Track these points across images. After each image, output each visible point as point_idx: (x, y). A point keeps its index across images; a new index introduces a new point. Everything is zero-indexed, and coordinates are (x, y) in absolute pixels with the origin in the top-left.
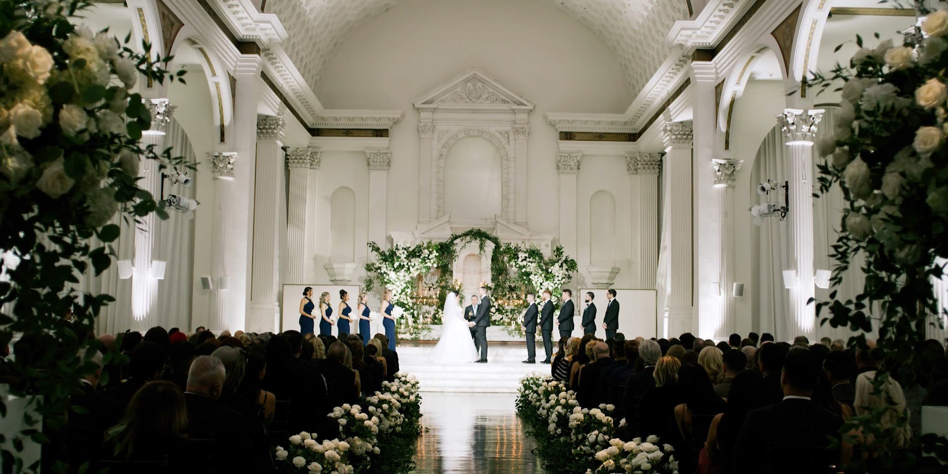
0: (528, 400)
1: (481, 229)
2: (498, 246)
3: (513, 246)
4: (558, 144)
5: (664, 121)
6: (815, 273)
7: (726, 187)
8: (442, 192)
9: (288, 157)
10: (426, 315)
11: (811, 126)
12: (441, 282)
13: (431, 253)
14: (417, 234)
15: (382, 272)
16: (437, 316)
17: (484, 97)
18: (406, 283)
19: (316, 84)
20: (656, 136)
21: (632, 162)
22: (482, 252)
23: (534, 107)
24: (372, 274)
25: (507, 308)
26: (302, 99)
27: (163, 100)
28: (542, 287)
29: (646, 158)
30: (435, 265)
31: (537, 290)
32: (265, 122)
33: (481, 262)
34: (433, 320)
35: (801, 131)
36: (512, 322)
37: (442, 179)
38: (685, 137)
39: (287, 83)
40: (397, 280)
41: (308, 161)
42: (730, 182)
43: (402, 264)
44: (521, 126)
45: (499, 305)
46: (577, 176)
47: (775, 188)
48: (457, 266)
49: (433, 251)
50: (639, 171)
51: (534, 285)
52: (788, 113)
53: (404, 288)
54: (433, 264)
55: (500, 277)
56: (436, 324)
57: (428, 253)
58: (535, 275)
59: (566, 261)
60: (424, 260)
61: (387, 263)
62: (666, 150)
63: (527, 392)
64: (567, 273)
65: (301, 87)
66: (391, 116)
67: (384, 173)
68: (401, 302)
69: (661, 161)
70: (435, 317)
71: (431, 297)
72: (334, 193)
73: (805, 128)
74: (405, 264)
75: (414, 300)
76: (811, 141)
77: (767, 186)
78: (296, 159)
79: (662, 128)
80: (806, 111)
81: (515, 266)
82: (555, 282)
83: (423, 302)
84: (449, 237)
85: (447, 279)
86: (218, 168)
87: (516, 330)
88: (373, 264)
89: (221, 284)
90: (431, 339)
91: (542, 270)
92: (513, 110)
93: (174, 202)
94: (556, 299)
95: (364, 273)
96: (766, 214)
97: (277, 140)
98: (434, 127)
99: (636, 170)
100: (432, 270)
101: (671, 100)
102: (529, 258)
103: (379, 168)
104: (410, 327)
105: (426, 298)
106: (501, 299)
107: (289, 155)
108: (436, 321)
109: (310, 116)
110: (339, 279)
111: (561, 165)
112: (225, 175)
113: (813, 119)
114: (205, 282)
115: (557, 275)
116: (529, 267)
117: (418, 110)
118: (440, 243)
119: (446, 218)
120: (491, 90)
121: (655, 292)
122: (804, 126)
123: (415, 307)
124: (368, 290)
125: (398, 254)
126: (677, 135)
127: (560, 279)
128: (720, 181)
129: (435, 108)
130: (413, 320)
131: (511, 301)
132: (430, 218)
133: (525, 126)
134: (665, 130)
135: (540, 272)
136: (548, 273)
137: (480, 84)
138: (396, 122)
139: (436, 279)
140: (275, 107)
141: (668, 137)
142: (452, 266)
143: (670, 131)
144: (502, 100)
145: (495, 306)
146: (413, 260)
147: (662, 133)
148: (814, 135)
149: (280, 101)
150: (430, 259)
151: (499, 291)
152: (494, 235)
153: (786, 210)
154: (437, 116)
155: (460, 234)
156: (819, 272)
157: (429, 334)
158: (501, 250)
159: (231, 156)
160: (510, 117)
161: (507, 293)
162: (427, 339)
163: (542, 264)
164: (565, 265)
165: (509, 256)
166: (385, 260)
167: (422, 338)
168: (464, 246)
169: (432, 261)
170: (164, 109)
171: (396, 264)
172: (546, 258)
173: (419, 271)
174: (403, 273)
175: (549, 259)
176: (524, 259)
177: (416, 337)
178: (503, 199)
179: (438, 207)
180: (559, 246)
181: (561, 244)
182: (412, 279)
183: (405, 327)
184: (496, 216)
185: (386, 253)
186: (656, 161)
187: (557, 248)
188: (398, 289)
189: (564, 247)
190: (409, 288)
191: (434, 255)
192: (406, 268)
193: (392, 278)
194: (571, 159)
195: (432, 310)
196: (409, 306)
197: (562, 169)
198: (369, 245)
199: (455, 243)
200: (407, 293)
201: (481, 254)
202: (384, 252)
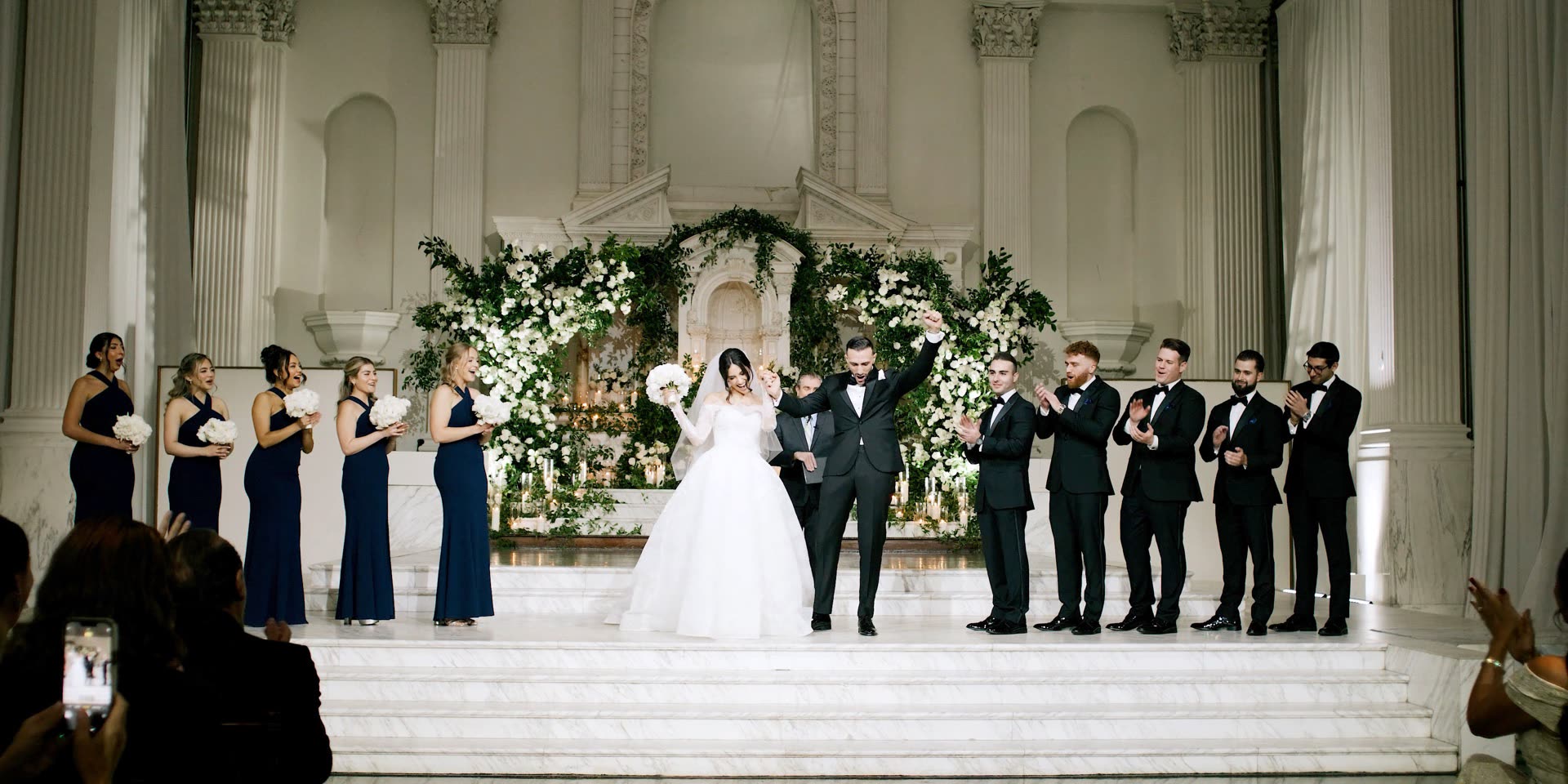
1: (761, 211)
2: (808, 261)
8: (645, 109)
10: (600, 459)
12: (643, 365)
13: (613, 271)
14: (573, 224)
15: (465, 327)
16: (632, 461)
18: (536, 363)
21: (1187, 25)
22: (764, 273)
24: (435, 338)
28: (949, 373)
29: (1228, 13)
30: (626, 309)
33: (760, 308)
34: (620, 476)
37: (645, 72)
40: (509, 353)
41: (258, 16)
43: (525, 303)
46: (1030, 64)
48: (689, 318)
49: (618, 264)
50: (1210, 50)
53: (532, 378)
54: (618, 305)
55: (816, 352)
56: (630, 486)
57: (605, 271)
59: (1018, 297)
60: (591, 294)
61: (479, 302)
64: (1022, 332)
67: (478, 54)
68: (521, 422)
69: (1272, 20)
70: (624, 466)
71: (613, 408)
72: (335, 114)
74: (534, 303)
75: (565, 417)
78: (219, 8)
81: (869, 309)
82: (987, 358)
83: (589, 424)
84: (666, 232)
85: (659, 355)
88: (438, 306)
90: (614, 533)
95: (416, 338)
99: (1197, 48)
100: (616, 329)
102: (911, 286)
103: (462, 34)
104: (549, 496)
105: (601, 411)
108: (628, 477)
111: (986, 32)
115: (994, 335)
116: (912, 314)
118: (641, 246)
119: (656, 180)
123: (566, 437)
124: (423, 385)
125: (512, 275)
130: (558, 473)
132: (611, 183)
136: (967, 330)
139: (629, 357)
142: (674, 319)
146: (557, 293)
150: (609, 290)
152: (797, 225)
155: (698, 224)
157: (608, 516)
158: (819, 269)
162: (600, 533)
163: (949, 305)
164: (1018, 312)
166: (474, 294)
167: (584, 531)
168: (711, 259)
169: (616, 296)
171: (508, 304)
172: (960, 289)
173: (576, 328)
174: (528, 331)
175: (968, 290)
176: (896, 288)
177: (568, 526)
178: (821, 130)
179: (635, 151)
180: (997, 253)
181: (1002, 249)
182: (556, 352)
183: (535, 497)
184: (804, 173)
185: (478, 271)
186: (1257, 19)
187: (992, 259)
188: (514, 380)
189: (1010, 256)
190: (548, 380)
191: (621, 277)
192: (537, 316)
193: (494, 348)
194: (1015, 16)
195: (617, 445)
196: (546, 431)
197: (990, 45)
198: (424, 247)
199: (685, 250)
200: (541, 394)
201: (761, 283)
202: (470, 269)
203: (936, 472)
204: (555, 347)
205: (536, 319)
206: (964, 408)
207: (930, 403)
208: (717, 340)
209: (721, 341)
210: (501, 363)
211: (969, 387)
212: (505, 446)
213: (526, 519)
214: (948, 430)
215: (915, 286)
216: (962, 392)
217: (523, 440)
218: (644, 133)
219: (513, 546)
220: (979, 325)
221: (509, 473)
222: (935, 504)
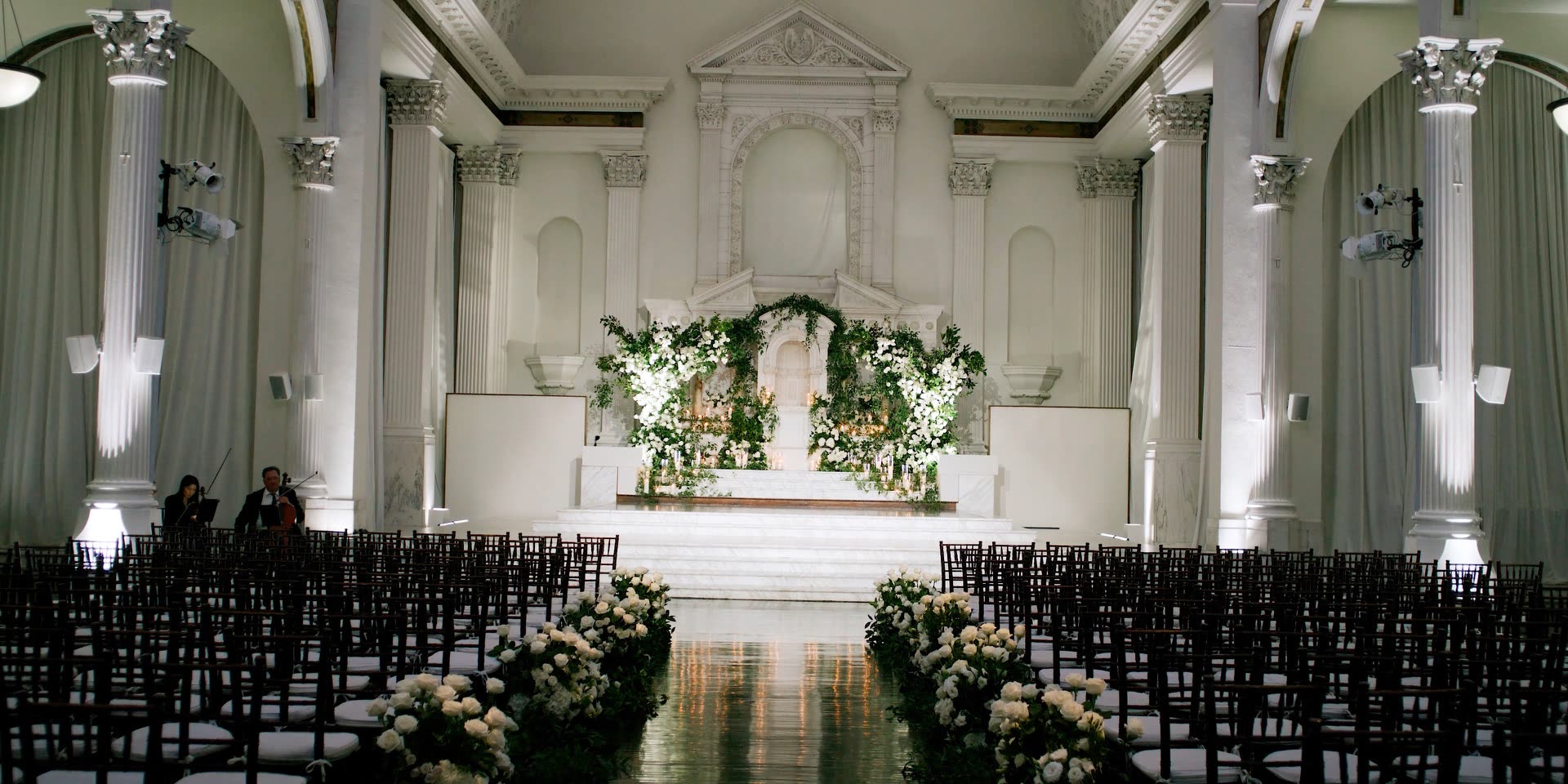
0: (891, 625)
1: (810, 296)
2: (840, 327)
3: (867, 325)
4: (951, 141)
5: (1150, 95)
6: (1476, 372)
7: (1278, 210)
8: (740, 228)
9: (460, 162)
10: (708, 451)
11: (1473, 73)
12: (736, 392)
13: (717, 337)
14: (693, 303)
15: (628, 371)
16: (728, 452)
17: (817, 54)
18: (671, 393)
19: (510, 29)
20: (1134, 125)
21: (1087, 175)
22: (811, 337)
23: (909, 74)
24: (609, 376)
25: (855, 439)
26: (482, 53)
27: (158, 12)
28: (920, 401)
29: (1112, 168)
30: (725, 360)
31: (911, 406)
32: (407, 91)
33: (808, 356)
34: (721, 461)
35: (1454, 84)
36: (865, 465)
37: (739, 204)
38: (1191, 123)
39: (450, 18)
40: (654, 387)
41: (497, 170)
42: (1285, 201)
43: (664, 357)
44: (885, 109)
45: (841, 434)
46: (985, 200)
47: (1392, 201)
48: (764, 362)
49: (720, 333)
50: (1100, 192)
51: (906, 397)
52: (1428, 45)
53: (668, 402)
54: (720, 358)
55: (843, 384)
56: (727, 468)
57: (712, 338)
58: (907, 379)
59: (964, 355)
60: (704, 351)
61: (637, 355)
62: (1154, 149)
63: (889, 609)
64: (965, 376)
65: (477, 29)
66: (647, 88)
67: (634, 193)
68: (661, 428)
69: (1140, 173)
70: (723, 455)
71: (717, 419)
72: (544, 229)
73: (1461, 77)
74: (670, 357)
75: (687, 424)
76: (1473, 103)
77: (1376, 197)
78: (474, 166)
79: (1146, 107)
80: (1464, 43)
81: (871, 362)
82: (943, 393)
83: (702, 428)
84: (751, 309)
85: (746, 386)
86: (303, 166)
87: (871, 479)
88: (612, 357)
89: (307, 388)
90: (716, 496)
91: (920, 370)
92: (871, 79)
93: (189, 223)
94: (945, 423)
95: (596, 374)
96: (1373, 254)
97: (431, 124)
98: (725, 109)
99: (1093, 189)
100: (719, 370)
101: (1166, 53)
102: (897, 348)
103: (624, 182)
104: (677, 473)
105: (709, 420)
106: (845, 424)
107: (462, 159)
108: (725, 462)
109: (498, 87)
110: (552, 385)
111: (959, 179)
112: (316, 182)
113: (1478, 58)
114: (277, 385)
115: (947, 378)
116: (897, 365)
117: (697, 78)
118: (734, 320)
119: (746, 275)
120: (829, 42)
121: (1127, 411)
122: (1459, 74)
123: (688, 437)
124: (602, 405)
125: (656, 339)
126: (1175, 118)
127: (954, 387)
128: (1266, 200)
129: (727, 75)
130: (683, 459)
131: (864, 426)
132: (718, 275)
133: (893, 109)
134: (1153, 111)
135: (917, 374)
136: (930, 375)
137: (809, 31)
138: (657, 99)
139: (727, 387)
140: (425, 62)
141: (1158, 123)
142: (756, 362)
143: (1163, 111)
144: (850, 60)
145: (833, 437)
146: (683, 350)
147: (1147, 117)
148: (1478, 92)
149: (435, 51)
150: (714, 349)
151: (842, 409)
152: (833, 306)
153: (1414, 245)
154: (732, 89)
155: (771, 304)
156: (1486, 370)
157: (712, 486)
158: (846, 333)
159: (327, 144)
160: (863, 91)
161: (857, 412)
162: (706, 495)
163: (920, 359)
164: (962, 363)
165: (859, 344)
166: (633, 351)
167: (698, 494)
168: (778, 327)
169: (719, 353)
170: (161, 32)
171: (654, 358)
172: (928, 350)
173: (694, 372)
174: (666, 374)
175: (932, 349)
176: (888, 349)
177: (688, 491)
178: (850, 242)
179: (733, 255)
180: (951, 327)
181: (956, 324)
182: (682, 386)
183: (669, 474)
184: (838, 271)
185: (635, 336)
186: (1131, 172)
187: (948, 331)
188: (657, 403)
189: (960, 329)
190: (677, 403)
191: (722, 341)
192: (671, 364)
193: (646, 384)
194: (976, 169)
195: (720, 441)
196: (676, 434)
197: (959, 188)
198: (603, 322)
199: (763, 321)
200: (673, 411)
201: (809, 342)
202: (631, 335)
203: (909, 461)
204: (682, 384)
205: (671, 367)
207: (908, 419)
208: (782, 376)
209: (785, 377)
210: (649, 393)
212: (652, 443)
213: (664, 486)
215: (900, 348)
216: (927, 413)
217: (662, 439)
218: (739, 243)
219: (657, 502)
220: (938, 373)
221: (654, 459)
222: (908, 481)
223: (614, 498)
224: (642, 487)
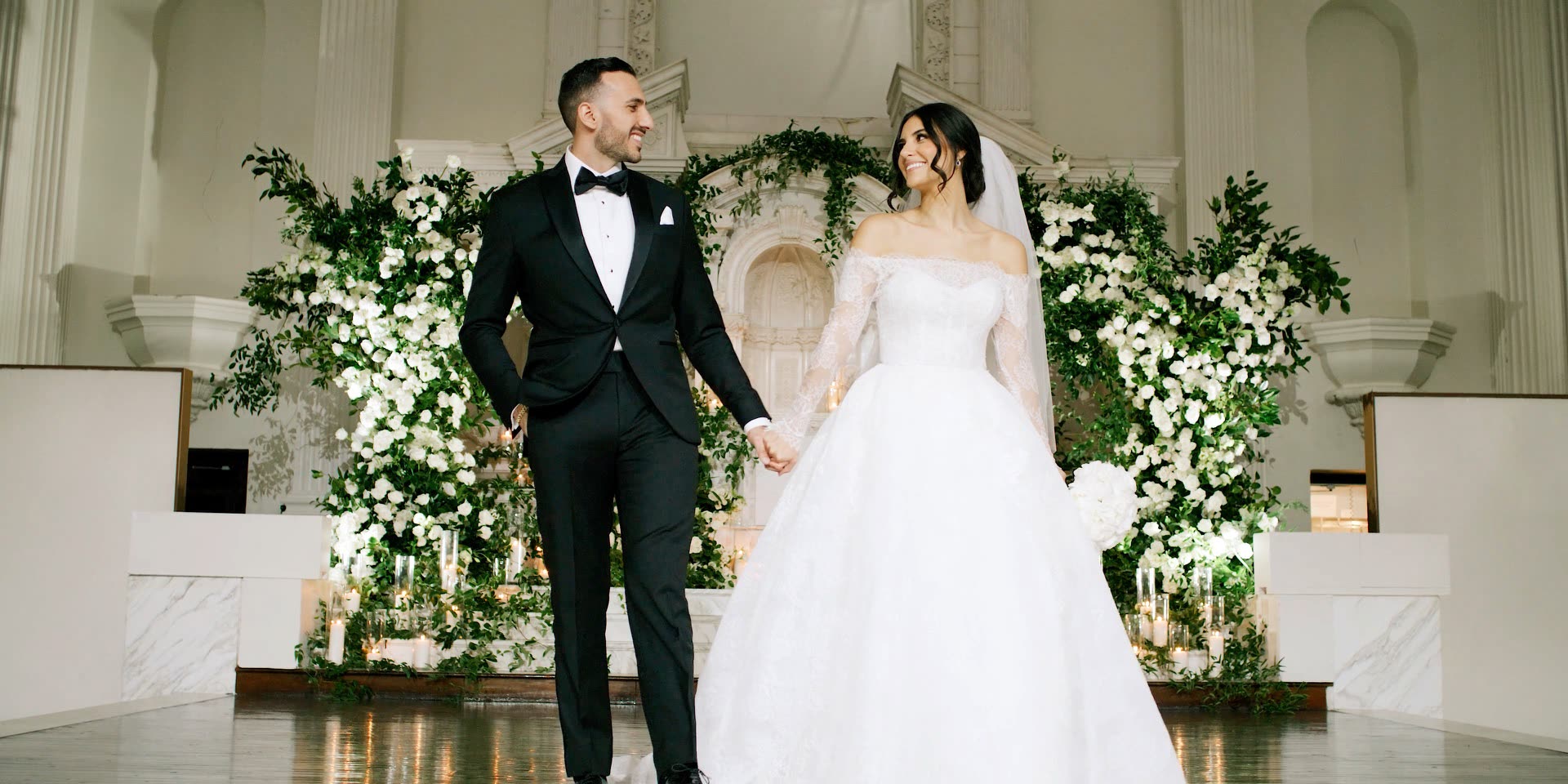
15: (320, 302)
18: (441, 363)
22: (838, 229)
28: (1168, 383)
40: (392, 345)
43: (421, 258)
53: (433, 389)
58: (1130, 319)
59: (1279, 255)
61: (342, 256)
68: (410, 467)
74: (438, 256)
82: (1233, 357)
88: (275, 267)
91: (1169, 292)
94: (1241, 448)
104: (445, 599)
115: (1246, 315)
116: (1100, 280)
125: (401, 210)
130: (467, 556)
135: (1159, 304)
136: (1198, 307)
155: (732, 150)
164: (1287, 278)
166: (334, 241)
167: (505, 665)
168: (750, 204)
171: (392, 258)
172: (1182, 237)
174: (424, 307)
175: (1196, 239)
176: (1071, 235)
177: (475, 654)
178: (925, 25)
179: (634, 54)
180: (1241, 182)
181: (1250, 173)
183: (418, 602)
184: (901, 73)
185: (345, 205)
187: (1231, 193)
188: (399, 392)
189: (1264, 185)
190: (463, 395)
192: (442, 280)
193: (368, 338)
196: (455, 484)
198: (254, 164)
199: (708, 190)
200: (450, 420)
201: (833, 244)
202: (332, 205)
203: (1153, 558)
205: (440, 286)
206: (1194, 446)
208: (760, 345)
209: (767, 346)
210: (381, 364)
211: (1205, 408)
212: (378, 508)
213: (398, 641)
214: (1165, 485)
215: (1104, 233)
216: (1193, 418)
217: (411, 498)
218: (651, 27)
220: (1219, 299)
221: (376, 557)
222: (1159, 618)
223: (229, 682)
224: (324, 644)
